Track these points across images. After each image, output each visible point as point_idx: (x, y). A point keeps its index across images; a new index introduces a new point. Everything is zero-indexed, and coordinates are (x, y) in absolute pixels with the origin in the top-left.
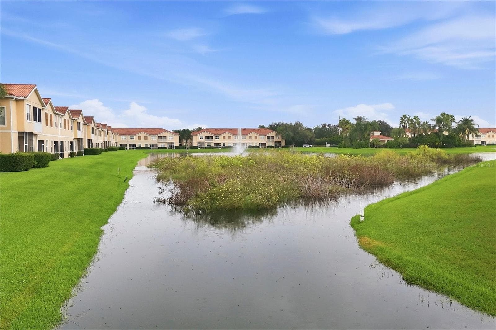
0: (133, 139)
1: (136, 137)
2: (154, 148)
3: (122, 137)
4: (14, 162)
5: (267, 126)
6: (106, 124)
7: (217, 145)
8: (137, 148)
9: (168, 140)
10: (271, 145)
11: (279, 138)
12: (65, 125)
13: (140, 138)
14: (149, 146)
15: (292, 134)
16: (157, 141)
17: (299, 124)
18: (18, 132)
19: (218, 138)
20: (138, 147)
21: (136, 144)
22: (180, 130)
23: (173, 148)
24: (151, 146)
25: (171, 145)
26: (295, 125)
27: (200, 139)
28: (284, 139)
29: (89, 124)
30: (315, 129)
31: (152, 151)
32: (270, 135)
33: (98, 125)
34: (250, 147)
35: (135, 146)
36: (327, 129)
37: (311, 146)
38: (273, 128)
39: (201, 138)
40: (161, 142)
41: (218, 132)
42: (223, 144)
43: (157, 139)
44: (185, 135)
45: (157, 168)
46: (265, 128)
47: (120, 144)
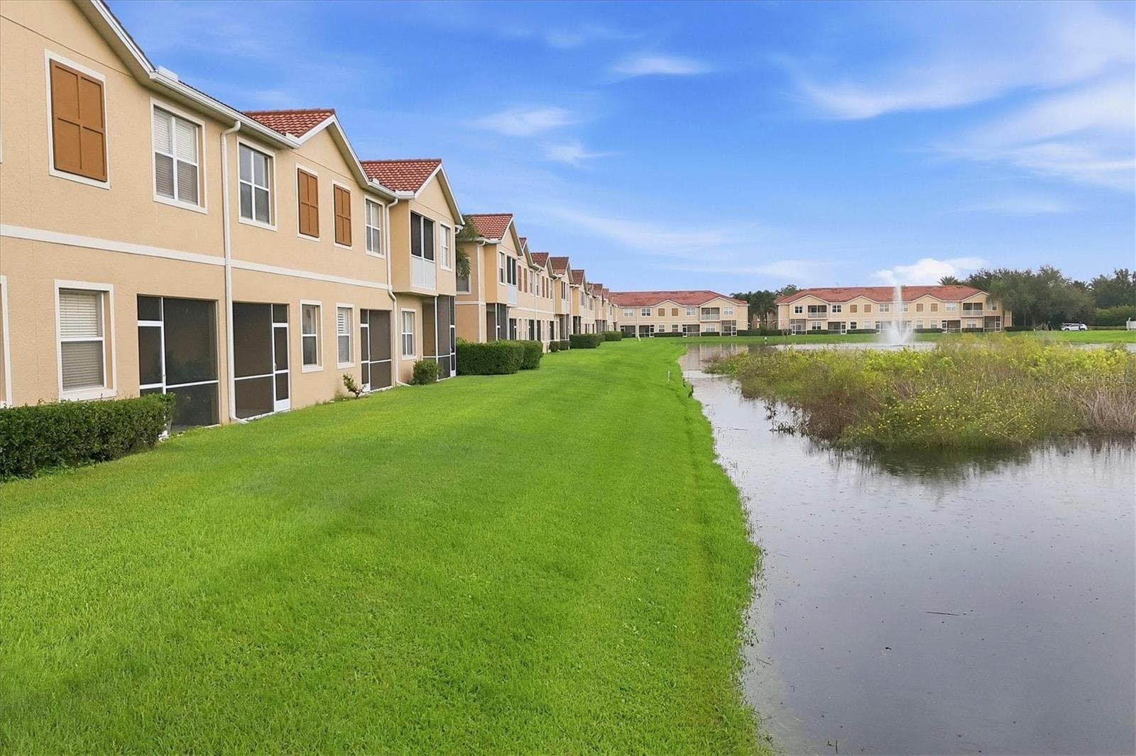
0: (649, 314)
1: (654, 311)
2: (691, 335)
3: (625, 311)
4: (498, 358)
5: (961, 278)
6: (601, 285)
7: (835, 326)
8: (657, 335)
9: (723, 317)
10: (975, 325)
11: (994, 308)
12: (543, 288)
13: (662, 313)
14: (680, 330)
15: (1031, 299)
16: (699, 319)
17: (1050, 272)
18: (487, 304)
19: (839, 311)
20: (658, 332)
21: (653, 326)
22: (750, 292)
23: (734, 334)
24: (684, 330)
25: (728, 327)
26: (1039, 276)
27: (797, 312)
28: (1009, 310)
29: (577, 285)
30: (1096, 283)
31: (686, 340)
32: (972, 300)
33: (588, 287)
34: (920, 331)
35: (652, 330)
36: (1129, 284)
37: (1084, 326)
38: (978, 283)
39: (798, 310)
40: (708, 321)
41: (839, 296)
42: (852, 323)
43: (699, 313)
44: (761, 304)
45: (727, 373)
46: (956, 283)
47: (621, 327)
